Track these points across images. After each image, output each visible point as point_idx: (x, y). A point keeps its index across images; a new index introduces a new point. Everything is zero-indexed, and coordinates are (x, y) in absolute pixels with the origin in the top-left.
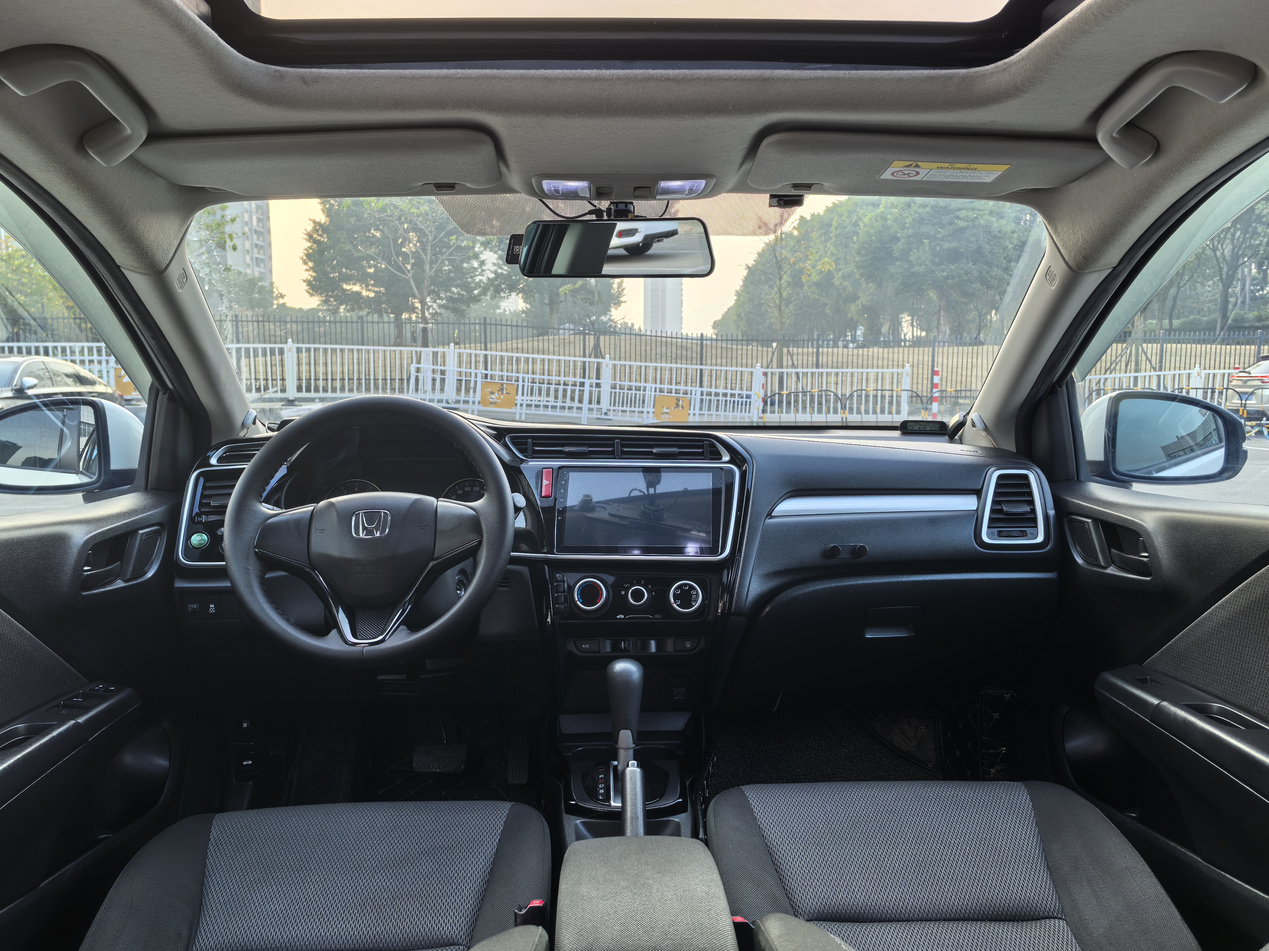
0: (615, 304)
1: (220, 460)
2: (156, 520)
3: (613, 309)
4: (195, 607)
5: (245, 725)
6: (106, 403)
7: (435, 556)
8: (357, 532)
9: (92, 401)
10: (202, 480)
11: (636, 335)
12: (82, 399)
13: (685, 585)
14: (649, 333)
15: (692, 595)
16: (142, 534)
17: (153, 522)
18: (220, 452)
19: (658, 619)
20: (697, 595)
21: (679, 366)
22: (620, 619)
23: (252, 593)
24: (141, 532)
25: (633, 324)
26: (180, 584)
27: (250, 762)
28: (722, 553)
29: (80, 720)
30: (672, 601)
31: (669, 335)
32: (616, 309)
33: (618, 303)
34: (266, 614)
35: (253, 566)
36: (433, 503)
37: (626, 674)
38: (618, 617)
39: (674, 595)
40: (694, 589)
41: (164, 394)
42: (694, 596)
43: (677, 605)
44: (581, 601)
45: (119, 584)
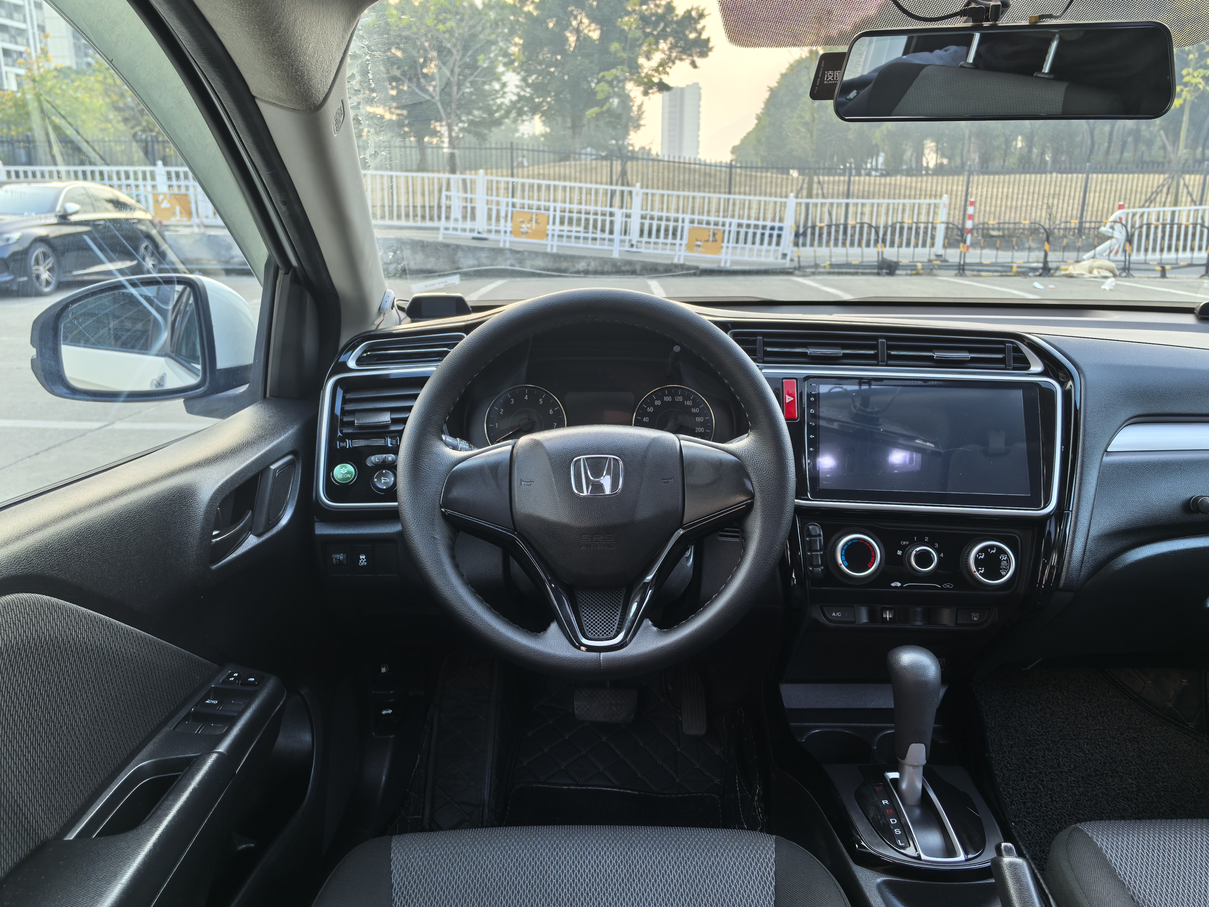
0: (635, 127)
1: (360, 361)
2: (289, 447)
3: (632, 133)
4: (341, 558)
5: (383, 670)
6: (207, 282)
7: (685, 522)
8: (580, 487)
9: (189, 279)
10: (340, 392)
11: (653, 160)
12: (177, 277)
13: (991, 547)
14: (666, 159)
15: (1000, 561)
16: (275, 470)
17: (285, 452)
18: (358, 351)
19: (948, 589)
20: (1008, 560)
21: (702, 194)
22: (896, 587)
23: (444, 573)
24: (273, 467)
25: (650, 149)
26: (322, 530)
27: (390, 711)
28: (1045, 507)
29: (222, 748)
30: (973, 568)
31: (687, 161)
32: (636, 132)
33: (638, 127)
34: (465, 604)
35: (440, 533)
36: (674, 442)
37: (915, 668)
38: (893, 585)
39: (977, 560)
40: (1005, 552)
41: (286, 273)
42: (1004, 563)
43: (981, 574)
44: (846, 564)
45: (252, 541)
